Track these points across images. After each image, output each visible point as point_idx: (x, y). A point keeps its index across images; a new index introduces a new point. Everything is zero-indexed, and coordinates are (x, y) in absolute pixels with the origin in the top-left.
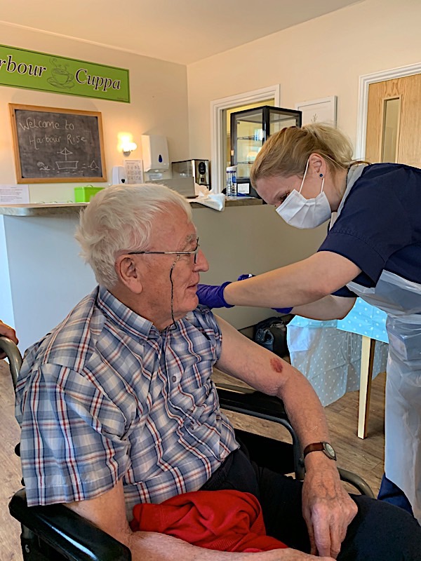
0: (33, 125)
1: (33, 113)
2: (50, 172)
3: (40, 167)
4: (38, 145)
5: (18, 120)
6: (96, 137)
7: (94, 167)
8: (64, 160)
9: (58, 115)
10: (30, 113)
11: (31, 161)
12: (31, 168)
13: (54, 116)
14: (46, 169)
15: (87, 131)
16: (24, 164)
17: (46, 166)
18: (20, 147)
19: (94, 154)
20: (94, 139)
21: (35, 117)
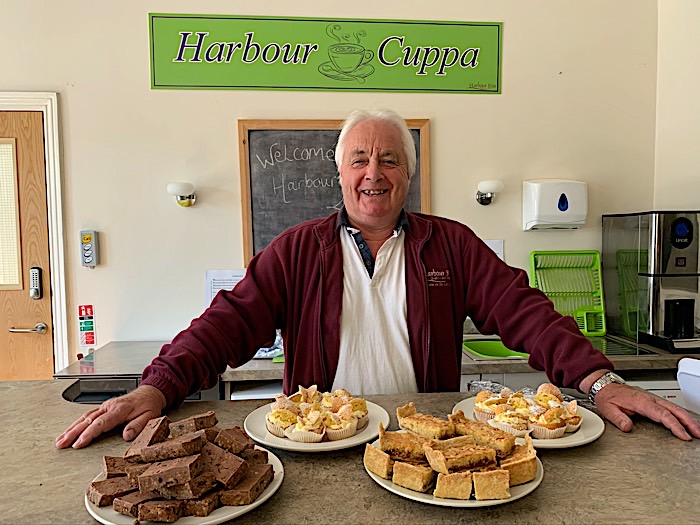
1: (284, 134)
4: (289, 194)
5: (254, 150)
9: (334, 135)
10: (279, 135)
13: (324, 136)
16: (260, 232)
18: (252, 200)
21: (287, 142)
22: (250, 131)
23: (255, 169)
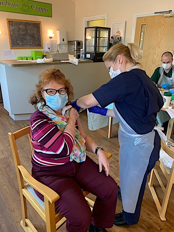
0: (15, 27)
2: (22, 45)
3: (18, 43)
4: (17, 34)
5: (10, 25)
6: (39, 31)
7: (38, 43)
8: (27, 40)
9: (25, 23)
10: (14, 22)
12: (15, 43)
13: (23, 23)
14: (21, 44)
15: (36, 29)
16: (13, 42)
17: (20, 42)
18: (11, 35)
19: (38, 38)
20: (38, 32)
21: (16, 24)
22: (9, 21)
23: (11, 29)
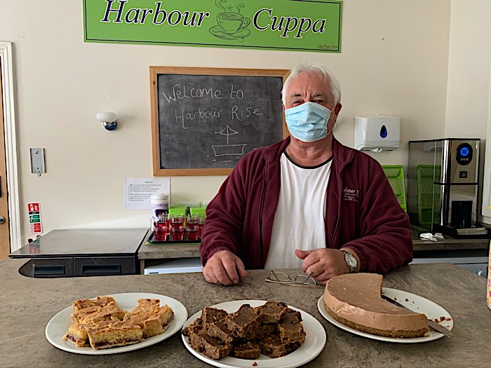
0: (182, 94)
1: (184, 77)
2: (203, 160)
4: (188, 122)
5: (161, 89)
8: (225, 143)
9: (221, 79)
10: (180, 78)
11: (176, 146)
12: (176, 154)
13: (214, 80)
15: (264, 100)
16: (165, 150)
18: (160, 126)
19: (273, 133)
20: (274, 111)
21: (186, 83)
23: (162, 104)
